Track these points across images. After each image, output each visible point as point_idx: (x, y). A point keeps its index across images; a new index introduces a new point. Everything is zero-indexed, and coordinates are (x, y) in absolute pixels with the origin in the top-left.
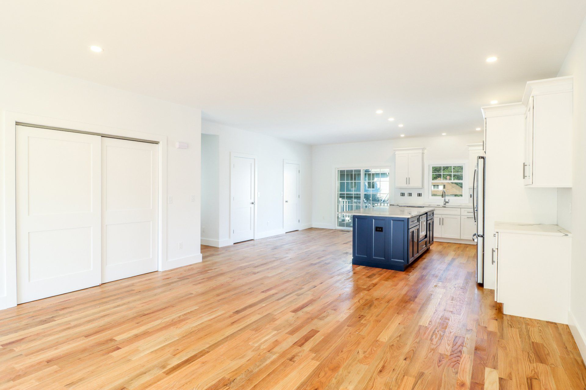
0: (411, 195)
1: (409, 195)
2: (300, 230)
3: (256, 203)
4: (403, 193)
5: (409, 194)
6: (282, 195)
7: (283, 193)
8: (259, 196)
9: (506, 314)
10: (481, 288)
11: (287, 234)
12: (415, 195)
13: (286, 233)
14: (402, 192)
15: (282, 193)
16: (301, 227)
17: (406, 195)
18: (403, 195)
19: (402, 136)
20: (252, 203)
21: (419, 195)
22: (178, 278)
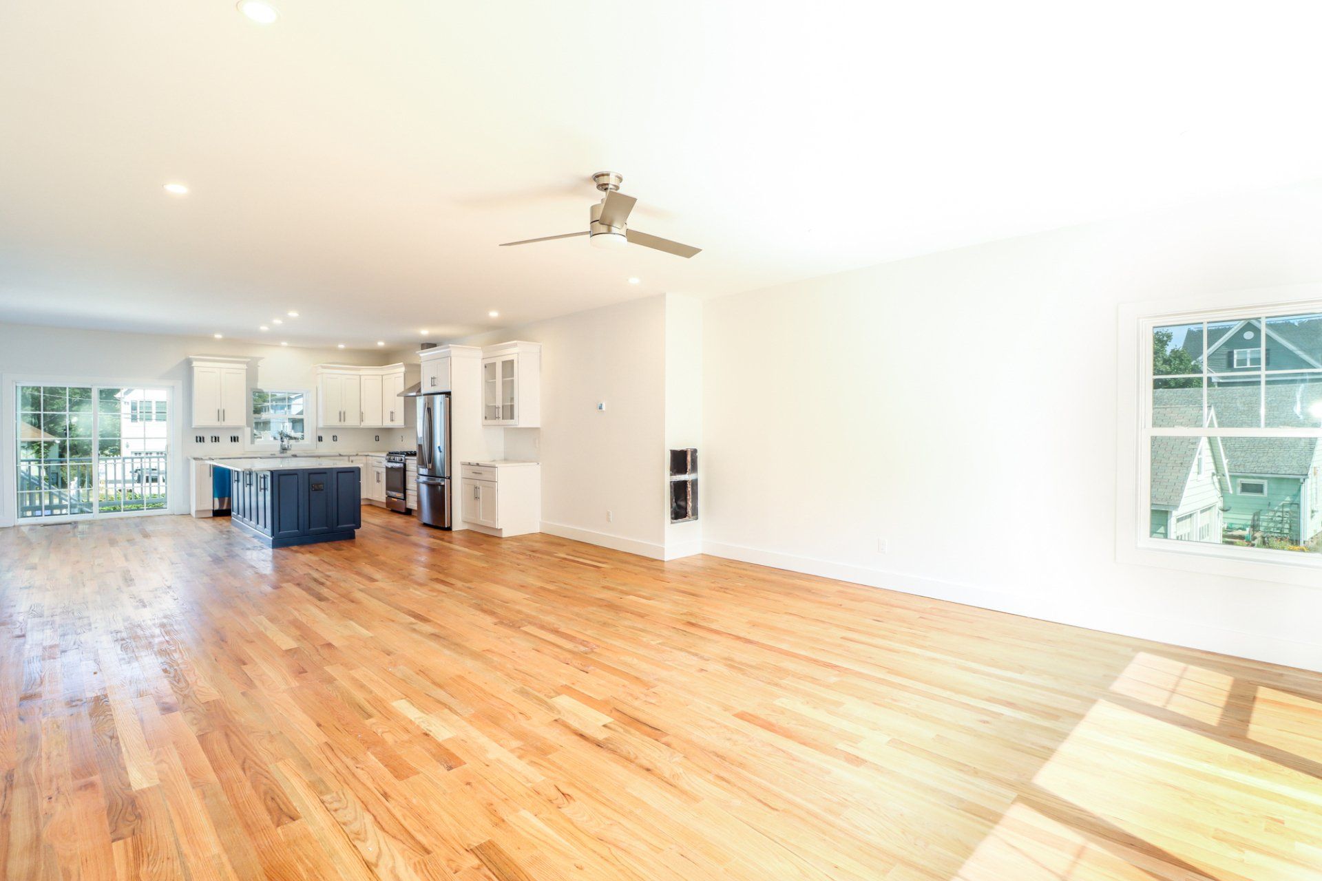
0: (217, 439)
1: (214, 440)
4: (200, 437)
9: (504, 537)
10: (451, 532)
12: (225, 439)
17: (208, 439)
18: (201, 439)
19: (218, 336)
21: (234, 439)
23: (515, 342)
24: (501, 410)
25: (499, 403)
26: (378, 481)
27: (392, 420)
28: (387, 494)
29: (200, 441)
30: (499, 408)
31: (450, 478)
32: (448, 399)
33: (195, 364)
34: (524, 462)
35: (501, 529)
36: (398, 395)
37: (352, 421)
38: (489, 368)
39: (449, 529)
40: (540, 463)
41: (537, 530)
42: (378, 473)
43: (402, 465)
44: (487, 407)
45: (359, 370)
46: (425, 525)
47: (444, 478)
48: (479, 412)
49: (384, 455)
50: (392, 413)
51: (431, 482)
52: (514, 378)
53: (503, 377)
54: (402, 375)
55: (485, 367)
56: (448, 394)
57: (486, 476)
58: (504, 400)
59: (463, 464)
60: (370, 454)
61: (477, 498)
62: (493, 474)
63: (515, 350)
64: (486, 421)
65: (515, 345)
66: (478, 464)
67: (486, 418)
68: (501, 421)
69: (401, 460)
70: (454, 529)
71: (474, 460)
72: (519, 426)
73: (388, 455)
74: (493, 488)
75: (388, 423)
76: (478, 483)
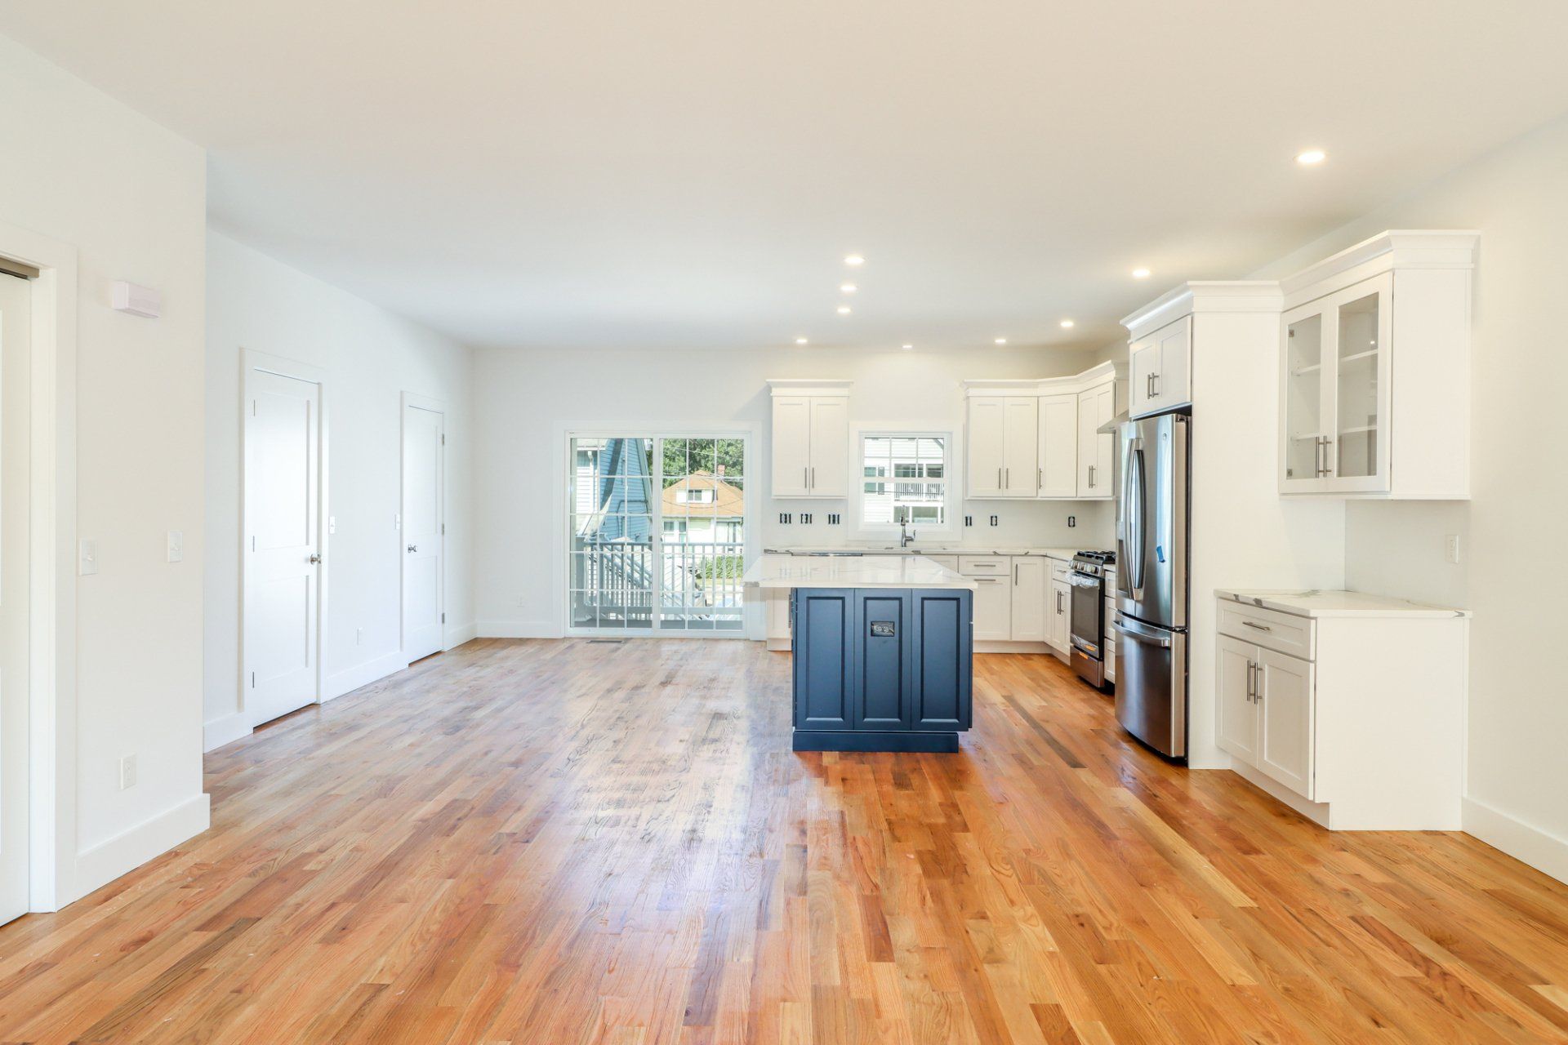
0: (809, 519)
1: (804, 520)
2: (446, 649)
3: (325, 559)
4: (786, 515)
5: (804, 517)
6: (398, 526)
7: (401, 518)
8: (333, 531)
9: (1334, 829)
10: (1183, 770)
11: (416, 668)
12: (820, 520)
13: (410, 665)
14: (784, 512)
15: (398, 516)
16: (449, 637)
17: (796, 519)
18: (786, 519)
19: (802, 341)
20: (312, 560)
21: (834, 519)
22: (200, 928)
23: (1385, 234)
24: (1333, 450)
25: (1330, 428)
26: (1060, 611)
27: (1091, 485)
28: (1072, 640)
29: (786, 522)
30: (1326, 443)
31: (1185, 631)
32: (1183, 424)
33: (775, 391)
34: (1409, 603)
35: (1327, 805)
36: (1100, 431)
37: (1021, 487)
38: (1303, 333)
39: (1181, 762)
40: (1468, 614)
41: (1453, 823)
42: (1060, 594)
43: (1097, 583)
44: (1295, 443)
45: (1036, 386)
46: (1130, 737)
47: (1171, 629)
48: (1271, 454)
49: (1070, 555)
50: (1092, 469)
51: (1149, 636)
52: (1379, 351)
53: (1343, 352)
54: (1110, 387)
55: (1292, 333)
56: (1185, 413)
57: (1281, 638)
58: (1343, 421)
59: (1223, 597)
60: (1050, 553)
61: (1253, 695)
62: (1304, 634)
63: (1386, 261)
64: (1291, 481)
65: (1386, 244)
66: (1258, 603)
67: (1290, 473)
68: (1334, 481)
69: (1096, 572)
70: (1193, 765)
71: (1248, 590)
72: (1395, 495)
73: (1075, 559)
74: (1303, 677)
75: (1087, 493)
76: (1259, 656)
